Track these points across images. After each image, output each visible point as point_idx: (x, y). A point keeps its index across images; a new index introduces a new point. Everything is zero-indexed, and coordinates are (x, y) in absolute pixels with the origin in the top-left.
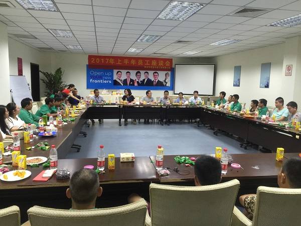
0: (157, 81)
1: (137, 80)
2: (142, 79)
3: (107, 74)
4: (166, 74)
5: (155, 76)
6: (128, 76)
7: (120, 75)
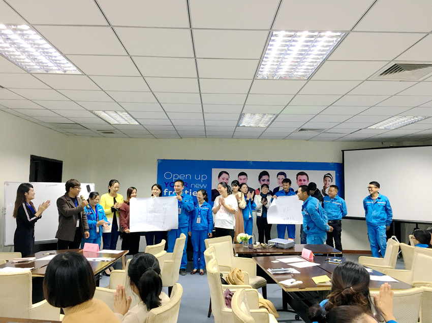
3: (198, 178)
4: (325, 177)
5: (300, 180)
6: (242, 181)
7: (225, 180)
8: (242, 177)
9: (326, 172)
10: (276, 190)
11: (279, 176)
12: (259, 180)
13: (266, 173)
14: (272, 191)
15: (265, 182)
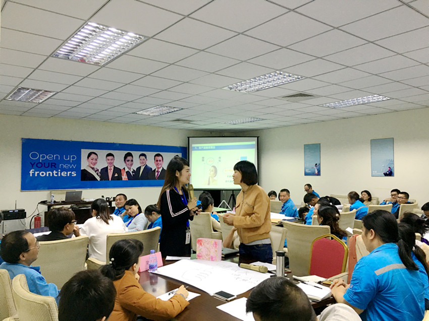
0: (160, 170)
1: (127, 170)
2: (134, 167)
3: (66, 158)
5: (157, 161)
6: (110, 161)
7: (94, 161)
8: (110, 158)
9: (175, 154)
10: (139, 168)
11: (141, 157)
12: (125, 160)
13: (129, 155)
14: (135, 170)
15: (130, 162)
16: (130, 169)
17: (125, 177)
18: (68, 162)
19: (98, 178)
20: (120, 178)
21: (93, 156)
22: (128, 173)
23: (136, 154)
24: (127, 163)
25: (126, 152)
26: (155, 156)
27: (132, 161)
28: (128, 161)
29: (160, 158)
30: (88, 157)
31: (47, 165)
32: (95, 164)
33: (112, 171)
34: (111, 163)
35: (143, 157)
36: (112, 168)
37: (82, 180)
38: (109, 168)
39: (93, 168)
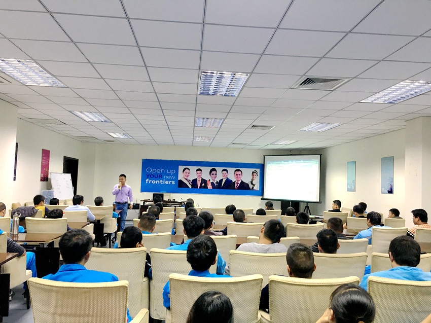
0: (239, 182)
1: (211, 181)
2: (218, 179)
3: (169, 172)
4: (253, 172)
5: (237, 175)
6: (199, 174)
7: (187, 174)
8: (199, 172)
9: (254, 170)
10: (221, 180)
11: (223, 172)
12: (210, 174)
13: (214, 170)
14: (218, 181)
15: (214, 176)
16: (214, 180)
17: (210, 186)
18: (170, 175)
19: (190, 187)
20: (206, 187)
21: (187, 170)
22: (212, 183)
23: (219, 170)
24: (212, 176)
25: (212, 168)
26: (235, 171)
27: (216, 174)
28: (213, 174)
29: (240, 173)
30: (183, 172)
31: (156, 176)
32: (188, 176)
33: (200, 181)
34: (199, 176)
35: (226, 172)
36: (201, 179)
37: (179, 187)
38: (198, 179)
39: (186, 179)
